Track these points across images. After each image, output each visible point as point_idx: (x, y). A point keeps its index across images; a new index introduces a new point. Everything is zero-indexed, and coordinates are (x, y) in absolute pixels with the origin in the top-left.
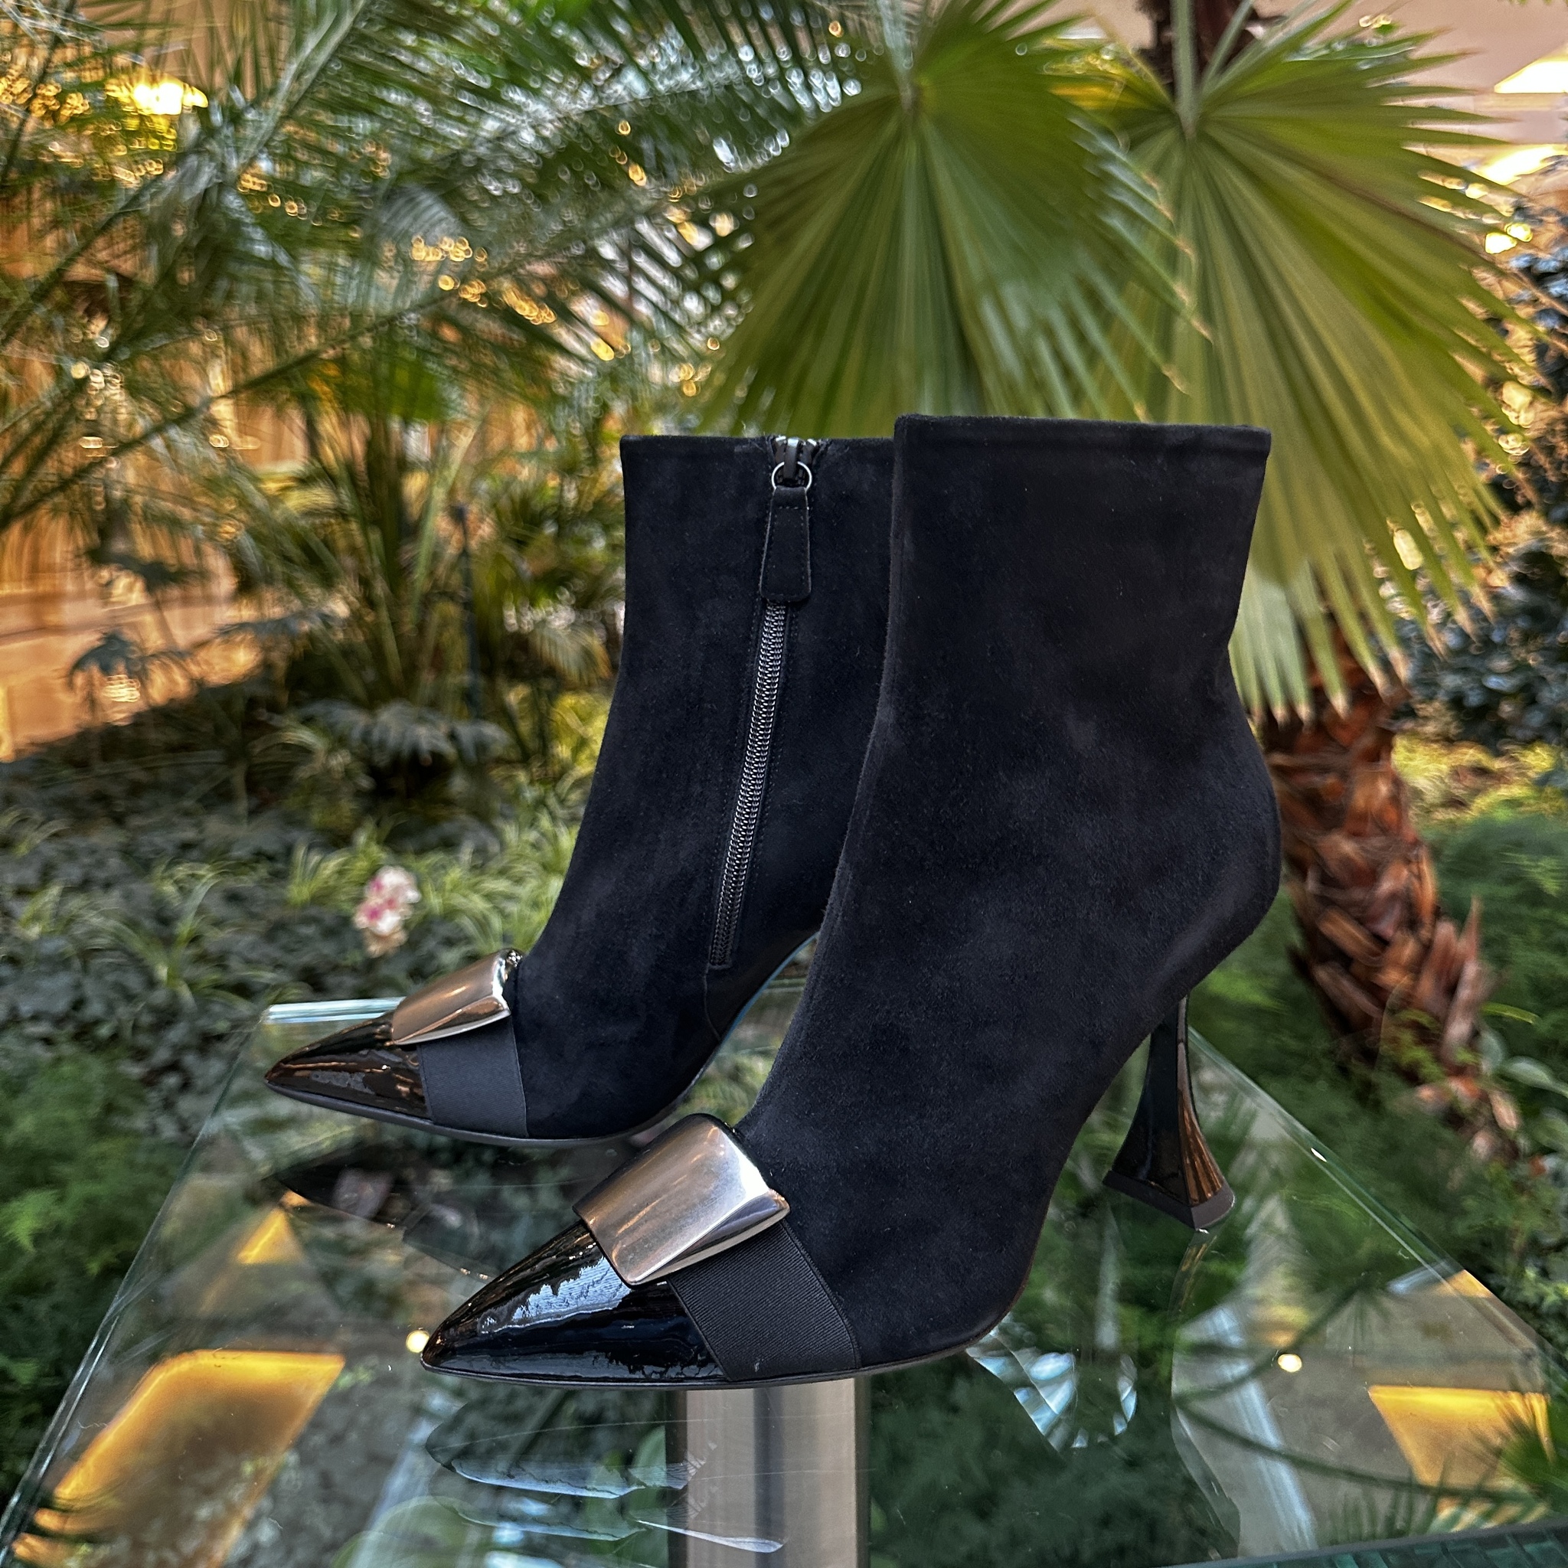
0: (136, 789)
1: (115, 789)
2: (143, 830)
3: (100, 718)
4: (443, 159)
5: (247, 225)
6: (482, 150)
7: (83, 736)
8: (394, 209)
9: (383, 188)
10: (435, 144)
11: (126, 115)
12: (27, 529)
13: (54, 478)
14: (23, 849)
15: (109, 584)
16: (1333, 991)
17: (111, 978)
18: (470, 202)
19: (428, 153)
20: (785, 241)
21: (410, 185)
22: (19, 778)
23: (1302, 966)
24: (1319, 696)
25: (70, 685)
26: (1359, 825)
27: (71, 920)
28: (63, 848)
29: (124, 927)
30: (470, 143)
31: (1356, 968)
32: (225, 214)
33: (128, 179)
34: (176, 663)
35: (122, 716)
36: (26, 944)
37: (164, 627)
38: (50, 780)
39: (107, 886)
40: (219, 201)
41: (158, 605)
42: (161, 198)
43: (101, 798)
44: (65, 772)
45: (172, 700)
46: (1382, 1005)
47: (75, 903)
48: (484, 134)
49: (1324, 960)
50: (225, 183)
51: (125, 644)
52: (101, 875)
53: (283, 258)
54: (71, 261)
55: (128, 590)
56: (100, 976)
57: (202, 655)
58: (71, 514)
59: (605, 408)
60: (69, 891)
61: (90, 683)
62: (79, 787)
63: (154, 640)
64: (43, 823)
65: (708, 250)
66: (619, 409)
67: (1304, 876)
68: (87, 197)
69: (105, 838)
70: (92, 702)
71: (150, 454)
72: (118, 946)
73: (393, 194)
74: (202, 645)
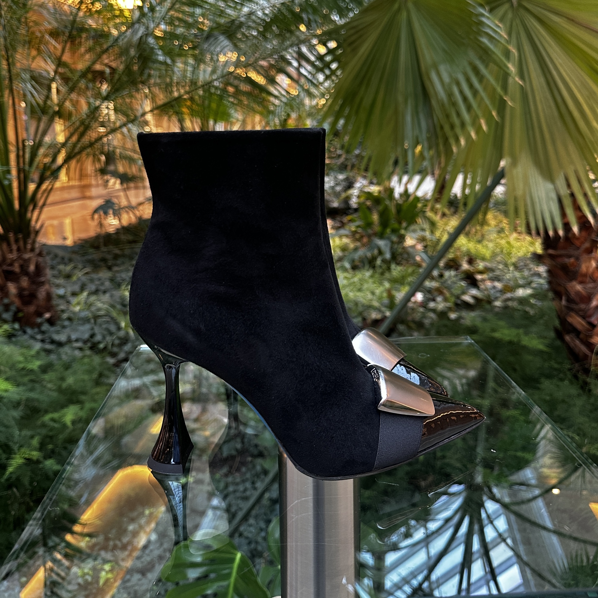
0: (116, 257)
1: (109, 257)
2: (117, 272)
3: (103, 232)
4: (228, 23)
5: (156, 49)
6: (243, 19)
7: (98, 237)
8: (210, 42)
9: (205, 34)
10: (225, 17)
11: (115, 10)
12: (78, 161)
13: (88, 143)
14: (74, 278)
15: (107, 181)
16: (572, 345)
17: (104, 326)
18: (238, 39)
19: (222, 21)
20: (355, 50)
21: (216, 33)
22: (74, 252)
23: (559, 335)
24: (567, 226)
25: (93, 218)
26: (583, 279)
27: (91, 305)
28: (88, 278)
29: (110, 308)
30: (238, 17)
31: (582, 336)
32: (148, 45)
33: (115, 32)
34: (131, 211)
35: (111, 230)
36: (74, 313)
37: (127, 197)
38: (85, 253)
39: (105, 292)
40: (146, 40)
41: (125, 190)
42: (126, 40)
43: (104, 260)
44: (91, 250)
45: (130, 224)
46: (592, 351)
47: (93, 298)
48: (243, 13)
49: (568, 333)
50: (149, 33)
51: (113, 204)
52: (103, 288)
53: (169, 61)
54: (94, 63)
55: (114, 183)
56: (100, 325)
57: (141, 208)
58: (94, 156)
59: (288, 116)
60: (91, 294)
61: (100, 217)
62: (95, 255)
63: (124, 202)
64: (82, 269)
65: (326, 54)
66: (294, 115)
67: (561, 299)
68: (101, 40)
69: (104, 274)
70: (101, 225)
71: (123, 134)
72: (107, 315)
73: (209, 36)
74: (140, 204)
